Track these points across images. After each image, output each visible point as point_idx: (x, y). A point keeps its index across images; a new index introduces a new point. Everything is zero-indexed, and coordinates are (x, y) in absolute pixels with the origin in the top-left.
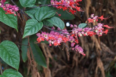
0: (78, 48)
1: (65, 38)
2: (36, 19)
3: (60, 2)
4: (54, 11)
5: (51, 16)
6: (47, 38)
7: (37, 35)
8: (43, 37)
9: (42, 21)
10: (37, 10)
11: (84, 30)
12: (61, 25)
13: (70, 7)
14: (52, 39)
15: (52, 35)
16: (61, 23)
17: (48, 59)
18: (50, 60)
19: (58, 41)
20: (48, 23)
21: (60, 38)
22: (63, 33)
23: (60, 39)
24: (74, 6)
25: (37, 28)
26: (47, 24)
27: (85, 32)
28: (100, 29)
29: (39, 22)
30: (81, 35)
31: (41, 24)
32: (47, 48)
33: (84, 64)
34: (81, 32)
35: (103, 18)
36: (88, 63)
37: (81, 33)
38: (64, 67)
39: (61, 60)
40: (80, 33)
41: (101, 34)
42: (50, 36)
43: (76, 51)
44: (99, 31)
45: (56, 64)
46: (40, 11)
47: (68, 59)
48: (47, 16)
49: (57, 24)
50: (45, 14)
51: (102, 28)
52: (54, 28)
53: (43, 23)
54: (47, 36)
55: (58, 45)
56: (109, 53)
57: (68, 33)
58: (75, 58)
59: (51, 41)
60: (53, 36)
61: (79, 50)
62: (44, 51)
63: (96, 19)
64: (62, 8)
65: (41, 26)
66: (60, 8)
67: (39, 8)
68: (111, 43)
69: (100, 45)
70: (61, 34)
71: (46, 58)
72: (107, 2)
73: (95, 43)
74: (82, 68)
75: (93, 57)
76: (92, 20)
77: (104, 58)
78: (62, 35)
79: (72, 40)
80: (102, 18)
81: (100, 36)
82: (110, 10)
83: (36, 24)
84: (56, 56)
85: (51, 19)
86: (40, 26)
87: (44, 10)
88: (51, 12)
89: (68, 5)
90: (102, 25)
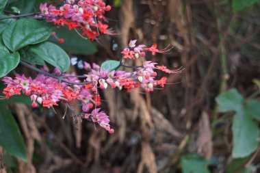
0: (97, 115)
1: (70, 91)
2: (4, 45)
3: (61, 9)
4: (47, 30)
5: (39, 40)
6: (27, 88)
7: (4, 82)
8: (18, 86)
9: (19, 51)
10: (9, 24)
11: (112, 74)
12: (62, 62)
13: (84, 22)
14: (39, 91)
15: (39, 82)
16: (62, 56)
17: (31, 143)
18: (36, 144)
19: (53, 96)
20: (34, 56)
21: (57, 91)
22: (66, 80)
23: (58, 93)
24: (94, 22)
25: (5, 66)
26: (29, 59)
27: (115, 79)
28: (149, 74)
29: (11, 52)
30: (106, 86)
31: (16, 57)
32: (31, 118)
33: (113, 156)
34: (106, 78)
35: (157, 51)
36: (122, 154)
37: (106, 82)
38: (68, 162)
39: (62, 145)
40: (104, 80)
41: (151, 85)
42: (34, 85)
43: (94, 121)
44: (147, 78)
45: (50, 155)
46: (14, 28)
47: (79, 145)
48: (31, 40)
49: (53, 59)
50: (26, 35)
51: (152, 72)
52: (46, 68)
53: (21, 56)
54: (28, 84)
55: (51, 105)
56: (168, 134)
57: (77, 81)
58: (94, 143)
59: (35, 96)
60: (43, 85)
61: (99, 120)
62: (24, 123)
63: (141, 51)
64: (66, 23)
65: (16, 61)
66: (62, 24)
67: (13, 20)
68: (174, 112)
69: (151, 114)
70: (62, 81)
71: (25, 139)
72: (169, 21)
73: (139, 110)
74: (108, 164)
75: (134, 141)
76: (131, 52)
77: (157, 144)
78: (63, 84)
79: (87, 97)
80: (154, 49)
81: (149, 90)
82: (176, 37)
83: (5, 57)
84: (51, 136)
85: (41, 47)
86: (12, 61)
87: (24, 26)
88: (41, 32)
89: (81, 18)
90: (152, 65)
